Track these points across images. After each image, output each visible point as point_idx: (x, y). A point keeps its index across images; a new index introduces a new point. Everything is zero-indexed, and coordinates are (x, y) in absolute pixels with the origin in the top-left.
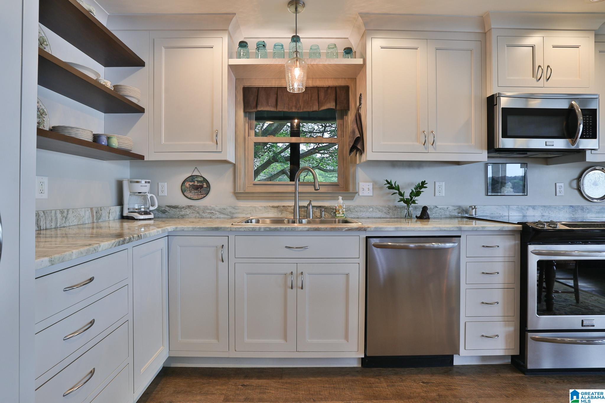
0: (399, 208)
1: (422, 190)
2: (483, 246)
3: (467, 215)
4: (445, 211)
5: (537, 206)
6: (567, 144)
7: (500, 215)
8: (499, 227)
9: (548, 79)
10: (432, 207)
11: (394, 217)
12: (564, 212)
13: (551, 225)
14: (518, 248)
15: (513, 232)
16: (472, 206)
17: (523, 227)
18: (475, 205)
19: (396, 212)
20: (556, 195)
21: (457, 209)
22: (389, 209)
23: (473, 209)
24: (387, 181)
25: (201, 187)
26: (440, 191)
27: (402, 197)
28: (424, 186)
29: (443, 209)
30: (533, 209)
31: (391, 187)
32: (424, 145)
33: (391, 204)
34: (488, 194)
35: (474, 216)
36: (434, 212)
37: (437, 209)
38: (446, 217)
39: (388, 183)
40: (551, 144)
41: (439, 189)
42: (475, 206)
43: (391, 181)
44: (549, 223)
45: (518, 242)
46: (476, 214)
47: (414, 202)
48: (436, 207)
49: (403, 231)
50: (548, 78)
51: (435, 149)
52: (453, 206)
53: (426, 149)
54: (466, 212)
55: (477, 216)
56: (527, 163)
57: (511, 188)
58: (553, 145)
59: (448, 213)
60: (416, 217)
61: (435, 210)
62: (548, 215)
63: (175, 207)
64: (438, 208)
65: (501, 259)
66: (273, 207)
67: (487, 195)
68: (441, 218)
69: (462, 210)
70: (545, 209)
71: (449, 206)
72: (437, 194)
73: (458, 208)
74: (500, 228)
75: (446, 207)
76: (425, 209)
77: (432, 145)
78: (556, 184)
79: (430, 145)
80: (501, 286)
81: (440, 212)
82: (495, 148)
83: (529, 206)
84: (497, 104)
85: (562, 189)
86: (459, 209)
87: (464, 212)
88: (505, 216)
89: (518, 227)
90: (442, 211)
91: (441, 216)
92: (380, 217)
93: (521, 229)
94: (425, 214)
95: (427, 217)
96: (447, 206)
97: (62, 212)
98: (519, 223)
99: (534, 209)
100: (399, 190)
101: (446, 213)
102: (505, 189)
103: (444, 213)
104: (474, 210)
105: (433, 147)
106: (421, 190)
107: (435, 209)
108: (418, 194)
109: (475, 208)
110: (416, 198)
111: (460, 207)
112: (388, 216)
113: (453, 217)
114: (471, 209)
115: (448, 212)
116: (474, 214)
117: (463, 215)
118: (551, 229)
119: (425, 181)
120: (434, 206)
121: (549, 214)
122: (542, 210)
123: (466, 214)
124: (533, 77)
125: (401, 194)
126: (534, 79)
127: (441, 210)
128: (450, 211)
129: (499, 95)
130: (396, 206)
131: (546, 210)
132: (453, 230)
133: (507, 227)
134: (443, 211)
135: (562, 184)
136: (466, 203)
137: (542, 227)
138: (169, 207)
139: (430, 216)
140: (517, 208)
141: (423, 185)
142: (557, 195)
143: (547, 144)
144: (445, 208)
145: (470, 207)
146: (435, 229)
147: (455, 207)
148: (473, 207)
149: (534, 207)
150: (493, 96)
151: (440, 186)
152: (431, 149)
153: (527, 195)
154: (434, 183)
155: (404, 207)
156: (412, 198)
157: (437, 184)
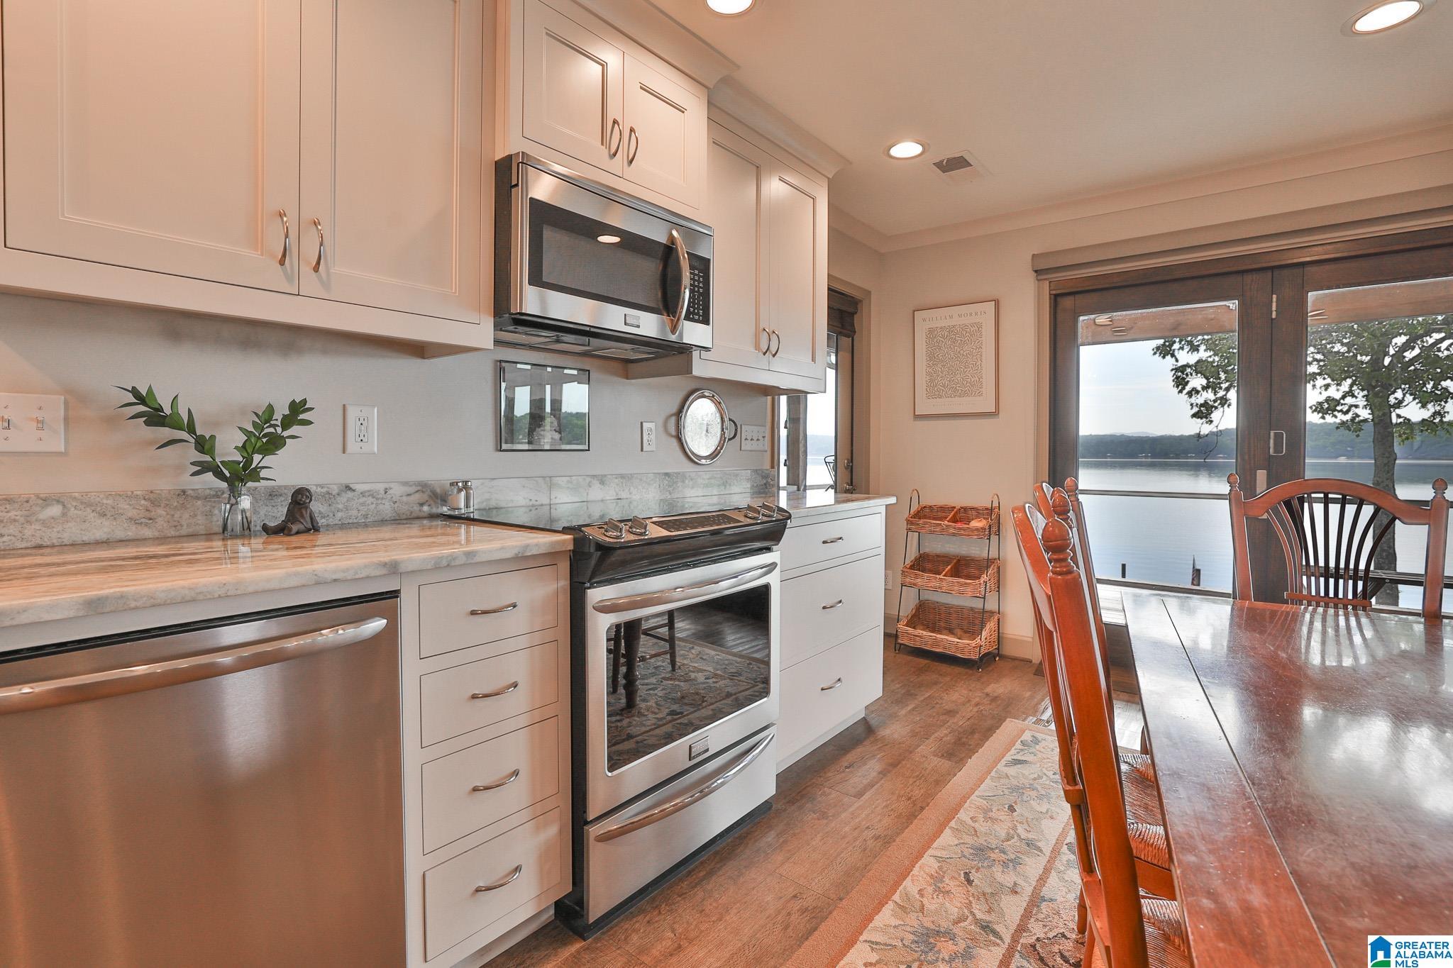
0: (198, 498)
1: (295, 430)
2: (473, 613)
3: (445, 510)
4: (377, 499)
5: (609, 476)
6: (662, 329)
7: (531, 503)
8: (516, 546)
9: (631, 162)
10: (335, 490)
11: (177, 534)
12: (655, 488)
13: (634, 530)
14: (565, 599)
15: (550, 557)
16: (457, 483)
17: (575, 540)
18: (465, 478)
19: (186, 516)
20: (642, 450)
21: (417, 491)
22: (152, 502)
23: (460, 490)
24: (135, 392)
26: (362, 437)
27: (208, 458)
28: (301, 417)
29: (372, 494)
30: (600, 483)
31: (156, 417)
32: (282, 262)
33: (164, 485)
34: (501, 447)
35: (463, 511)
36: (340, 506)
37: (353, 494)
38: (380, 518)
39: (141, 399)
40: (636, 323)
41: (360, 430)
42: (466, 482)
43: (150, 390)
44: (629, 524)
45: (564, 583)
46: (467, 506)
47: (254, 475)
48: (348, 488)
49: (136, 608)
50: (630, 157)
51: (326, 285)
52: (406, 484)
53: (289, 278)
54: (443, 498)
55: (472, 510)
56: (589, 371)
57: (556, 431)
58: (638, 327)
59: (387, 509)
60: (266, 529)
61: (345, 500)
62: (628, 496)
64: (354, 491)
65: (523, 642)
67: (501, 451)
68: (366, 526)
69: (430, 493)
70: (622, 483)
71: (392, 485)
72: (352, 446)
73: (419, 488)
74: (516, 551)
75: (381, 487)
76: (300, 499)
77: (316, 269)
78: (642, 423)
79: (307, 270)
80: (524, 720)
81: (363, 504)
82: (513, 311)
83: (594, 476)
84: (517, 185)
85: (653, 437)
86: (423, 492)
87: (439, 501)
88: (542, 505)
89: (564, 541)
90: (370, 500)
91: (366, 516)
92: (104, 537)
93: (571, 547)
94: (302, 516)
95: (310, 526)
96: (387, 486)
98: (566, 530)
99: (603, 484)
100: (191, 429)
101: (381, 507)
102: (542, 433)
103: (376, 508)
104: (463, 494)
105: (320, 278)
106: (286, 434)
107: (343, 494)
108: (274, 444)
109: (466, 486)
110: (268, 460)
111: (423, 487)
112: (147, 533)
113: (404, 517)
114: (455, 491)
115: (387, 504)
116: (462, 505)
117: (435, 510)
118: (635, 541)
119: (304, 402)
120: (342, 484)
121: (630, 494)
122: (617, 485)
123: (442, 505)
124: (602, 144)
125: (203, 445)
126: (604, 151)
127: (364, 499)
128: (394, 499)
129: (526, 160)
130: (184, 492)
131: (624, 485)
132: (368, 577)
133: (537, 545)
134: (373, 500)
135: (652, 425)
136: (440, 473)
137: (617, 537)
139: (321, 522)
140: (568, 482)
141: (297, 412)
142: (644, 450)
143: (628, 322)
144: (377, 492)
145: (452, 484)
146: (294, 582)
147: (411, 486)
148: (459, 487)
149: (602, 480)
150: (510, 157)
151: (361, 419)
152: (310, 283)
153: (589, 450)
154: (342, 408)
155: (217, 494)
156: (249, 461)
157: (352, 413)
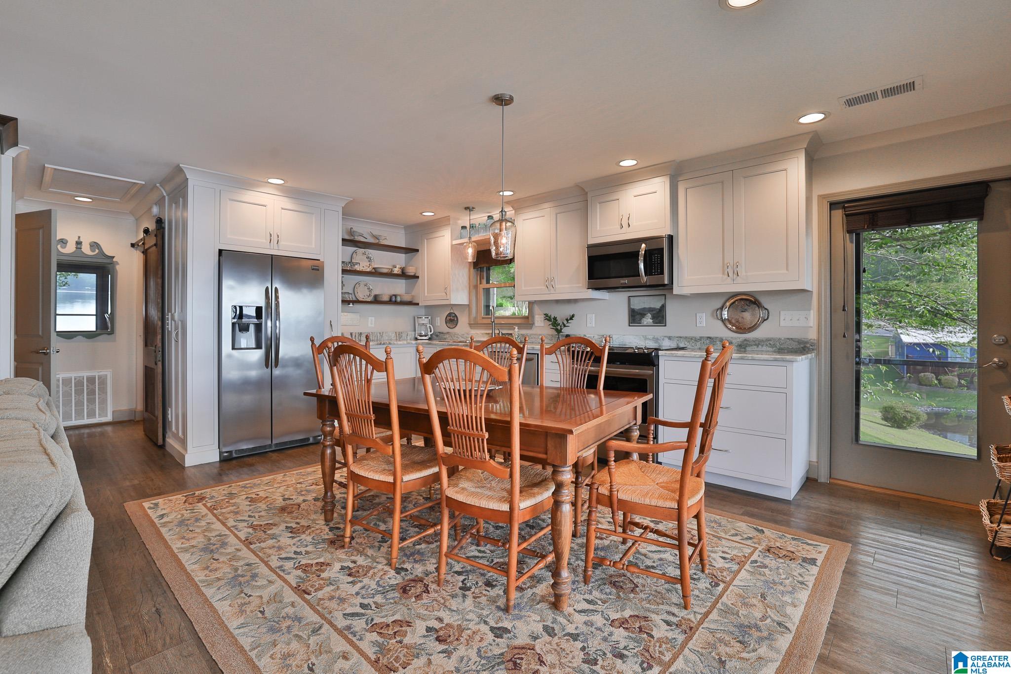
9: (630, 226)
25: (454, 320)
26: (591, 322)
28: (573, 318)
32: (548, 288)
34: (630, 325)
41: (590, 320)
50: (629, 224)
51: (555, 291)
53: (549, 291)
56: (665, 295)
58: (626, 283)
63: (442, 333)
66: (486, 334)
72: (588, 325)
78: (696, 314)
79: (552, 288)
85: (703, 320)
97: (380, 333)
100: (555, 322)
105: (554, 289)
124: (619, 225)
126: (619, 227)
135: (702, 315)
138: (440, 333)
142: (698, 326)
151: (591, 318)
152: (552, 291)
153: (666, 326)
154: (586, 315)
157: (589, 316)
